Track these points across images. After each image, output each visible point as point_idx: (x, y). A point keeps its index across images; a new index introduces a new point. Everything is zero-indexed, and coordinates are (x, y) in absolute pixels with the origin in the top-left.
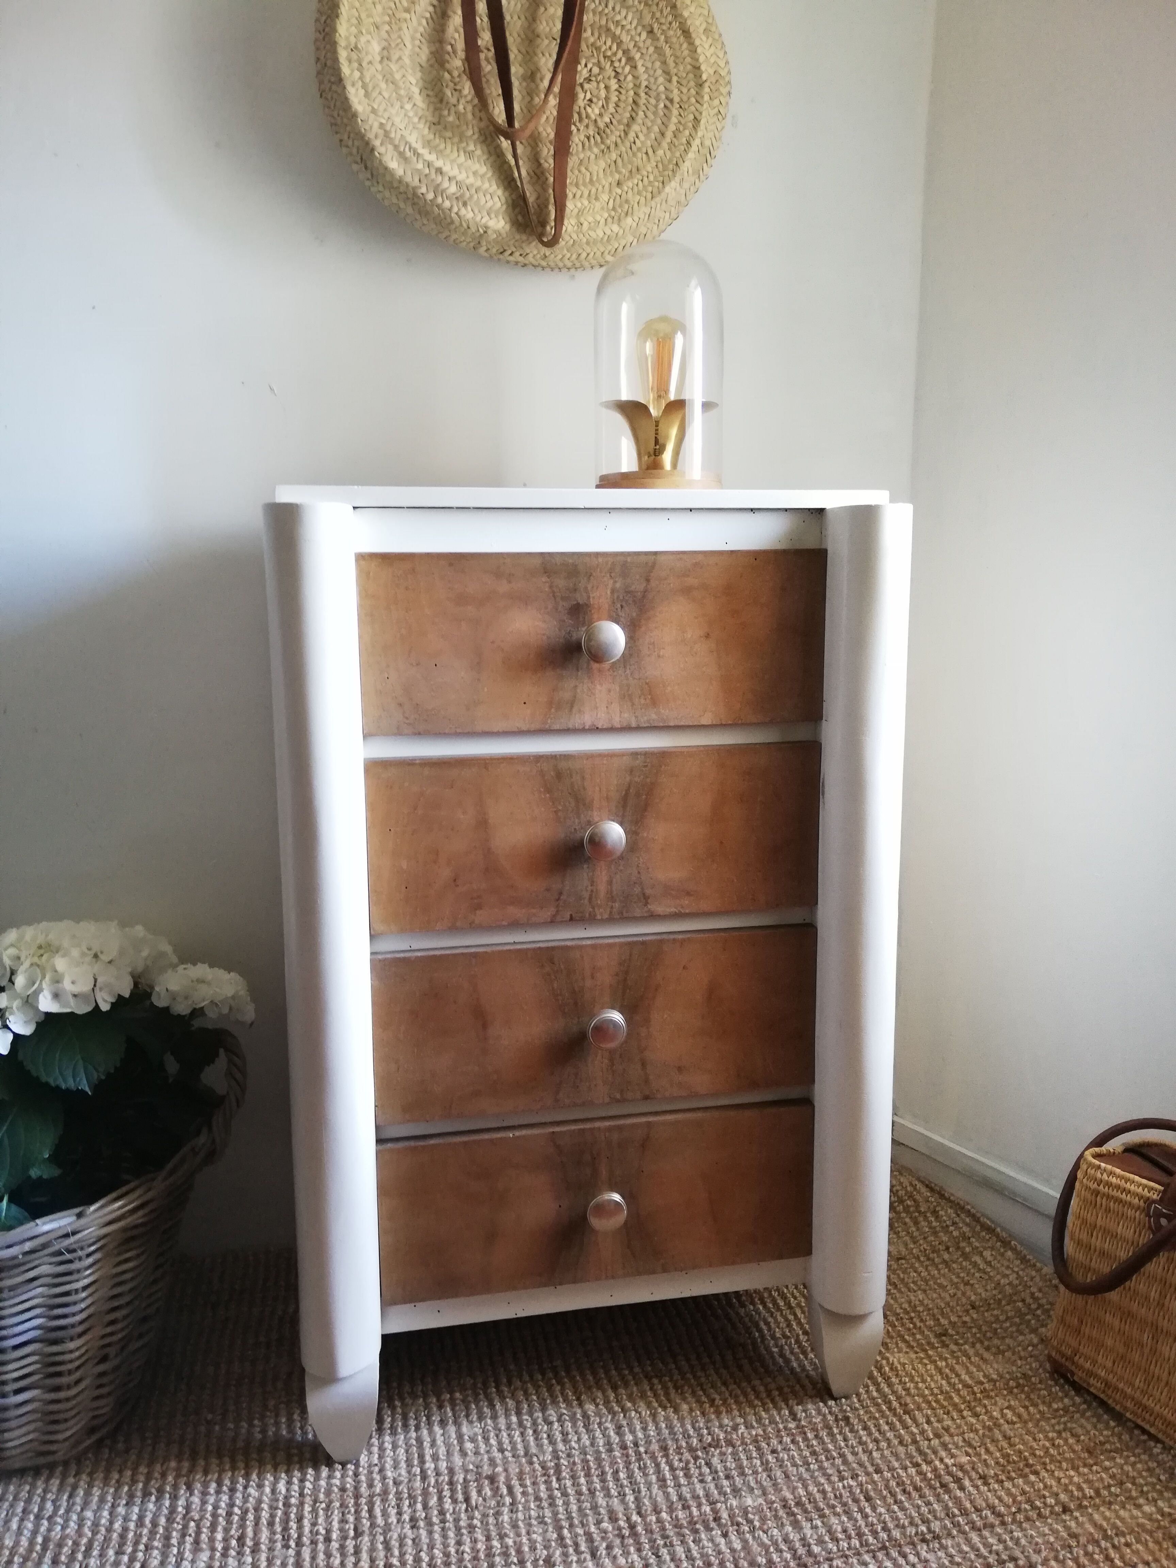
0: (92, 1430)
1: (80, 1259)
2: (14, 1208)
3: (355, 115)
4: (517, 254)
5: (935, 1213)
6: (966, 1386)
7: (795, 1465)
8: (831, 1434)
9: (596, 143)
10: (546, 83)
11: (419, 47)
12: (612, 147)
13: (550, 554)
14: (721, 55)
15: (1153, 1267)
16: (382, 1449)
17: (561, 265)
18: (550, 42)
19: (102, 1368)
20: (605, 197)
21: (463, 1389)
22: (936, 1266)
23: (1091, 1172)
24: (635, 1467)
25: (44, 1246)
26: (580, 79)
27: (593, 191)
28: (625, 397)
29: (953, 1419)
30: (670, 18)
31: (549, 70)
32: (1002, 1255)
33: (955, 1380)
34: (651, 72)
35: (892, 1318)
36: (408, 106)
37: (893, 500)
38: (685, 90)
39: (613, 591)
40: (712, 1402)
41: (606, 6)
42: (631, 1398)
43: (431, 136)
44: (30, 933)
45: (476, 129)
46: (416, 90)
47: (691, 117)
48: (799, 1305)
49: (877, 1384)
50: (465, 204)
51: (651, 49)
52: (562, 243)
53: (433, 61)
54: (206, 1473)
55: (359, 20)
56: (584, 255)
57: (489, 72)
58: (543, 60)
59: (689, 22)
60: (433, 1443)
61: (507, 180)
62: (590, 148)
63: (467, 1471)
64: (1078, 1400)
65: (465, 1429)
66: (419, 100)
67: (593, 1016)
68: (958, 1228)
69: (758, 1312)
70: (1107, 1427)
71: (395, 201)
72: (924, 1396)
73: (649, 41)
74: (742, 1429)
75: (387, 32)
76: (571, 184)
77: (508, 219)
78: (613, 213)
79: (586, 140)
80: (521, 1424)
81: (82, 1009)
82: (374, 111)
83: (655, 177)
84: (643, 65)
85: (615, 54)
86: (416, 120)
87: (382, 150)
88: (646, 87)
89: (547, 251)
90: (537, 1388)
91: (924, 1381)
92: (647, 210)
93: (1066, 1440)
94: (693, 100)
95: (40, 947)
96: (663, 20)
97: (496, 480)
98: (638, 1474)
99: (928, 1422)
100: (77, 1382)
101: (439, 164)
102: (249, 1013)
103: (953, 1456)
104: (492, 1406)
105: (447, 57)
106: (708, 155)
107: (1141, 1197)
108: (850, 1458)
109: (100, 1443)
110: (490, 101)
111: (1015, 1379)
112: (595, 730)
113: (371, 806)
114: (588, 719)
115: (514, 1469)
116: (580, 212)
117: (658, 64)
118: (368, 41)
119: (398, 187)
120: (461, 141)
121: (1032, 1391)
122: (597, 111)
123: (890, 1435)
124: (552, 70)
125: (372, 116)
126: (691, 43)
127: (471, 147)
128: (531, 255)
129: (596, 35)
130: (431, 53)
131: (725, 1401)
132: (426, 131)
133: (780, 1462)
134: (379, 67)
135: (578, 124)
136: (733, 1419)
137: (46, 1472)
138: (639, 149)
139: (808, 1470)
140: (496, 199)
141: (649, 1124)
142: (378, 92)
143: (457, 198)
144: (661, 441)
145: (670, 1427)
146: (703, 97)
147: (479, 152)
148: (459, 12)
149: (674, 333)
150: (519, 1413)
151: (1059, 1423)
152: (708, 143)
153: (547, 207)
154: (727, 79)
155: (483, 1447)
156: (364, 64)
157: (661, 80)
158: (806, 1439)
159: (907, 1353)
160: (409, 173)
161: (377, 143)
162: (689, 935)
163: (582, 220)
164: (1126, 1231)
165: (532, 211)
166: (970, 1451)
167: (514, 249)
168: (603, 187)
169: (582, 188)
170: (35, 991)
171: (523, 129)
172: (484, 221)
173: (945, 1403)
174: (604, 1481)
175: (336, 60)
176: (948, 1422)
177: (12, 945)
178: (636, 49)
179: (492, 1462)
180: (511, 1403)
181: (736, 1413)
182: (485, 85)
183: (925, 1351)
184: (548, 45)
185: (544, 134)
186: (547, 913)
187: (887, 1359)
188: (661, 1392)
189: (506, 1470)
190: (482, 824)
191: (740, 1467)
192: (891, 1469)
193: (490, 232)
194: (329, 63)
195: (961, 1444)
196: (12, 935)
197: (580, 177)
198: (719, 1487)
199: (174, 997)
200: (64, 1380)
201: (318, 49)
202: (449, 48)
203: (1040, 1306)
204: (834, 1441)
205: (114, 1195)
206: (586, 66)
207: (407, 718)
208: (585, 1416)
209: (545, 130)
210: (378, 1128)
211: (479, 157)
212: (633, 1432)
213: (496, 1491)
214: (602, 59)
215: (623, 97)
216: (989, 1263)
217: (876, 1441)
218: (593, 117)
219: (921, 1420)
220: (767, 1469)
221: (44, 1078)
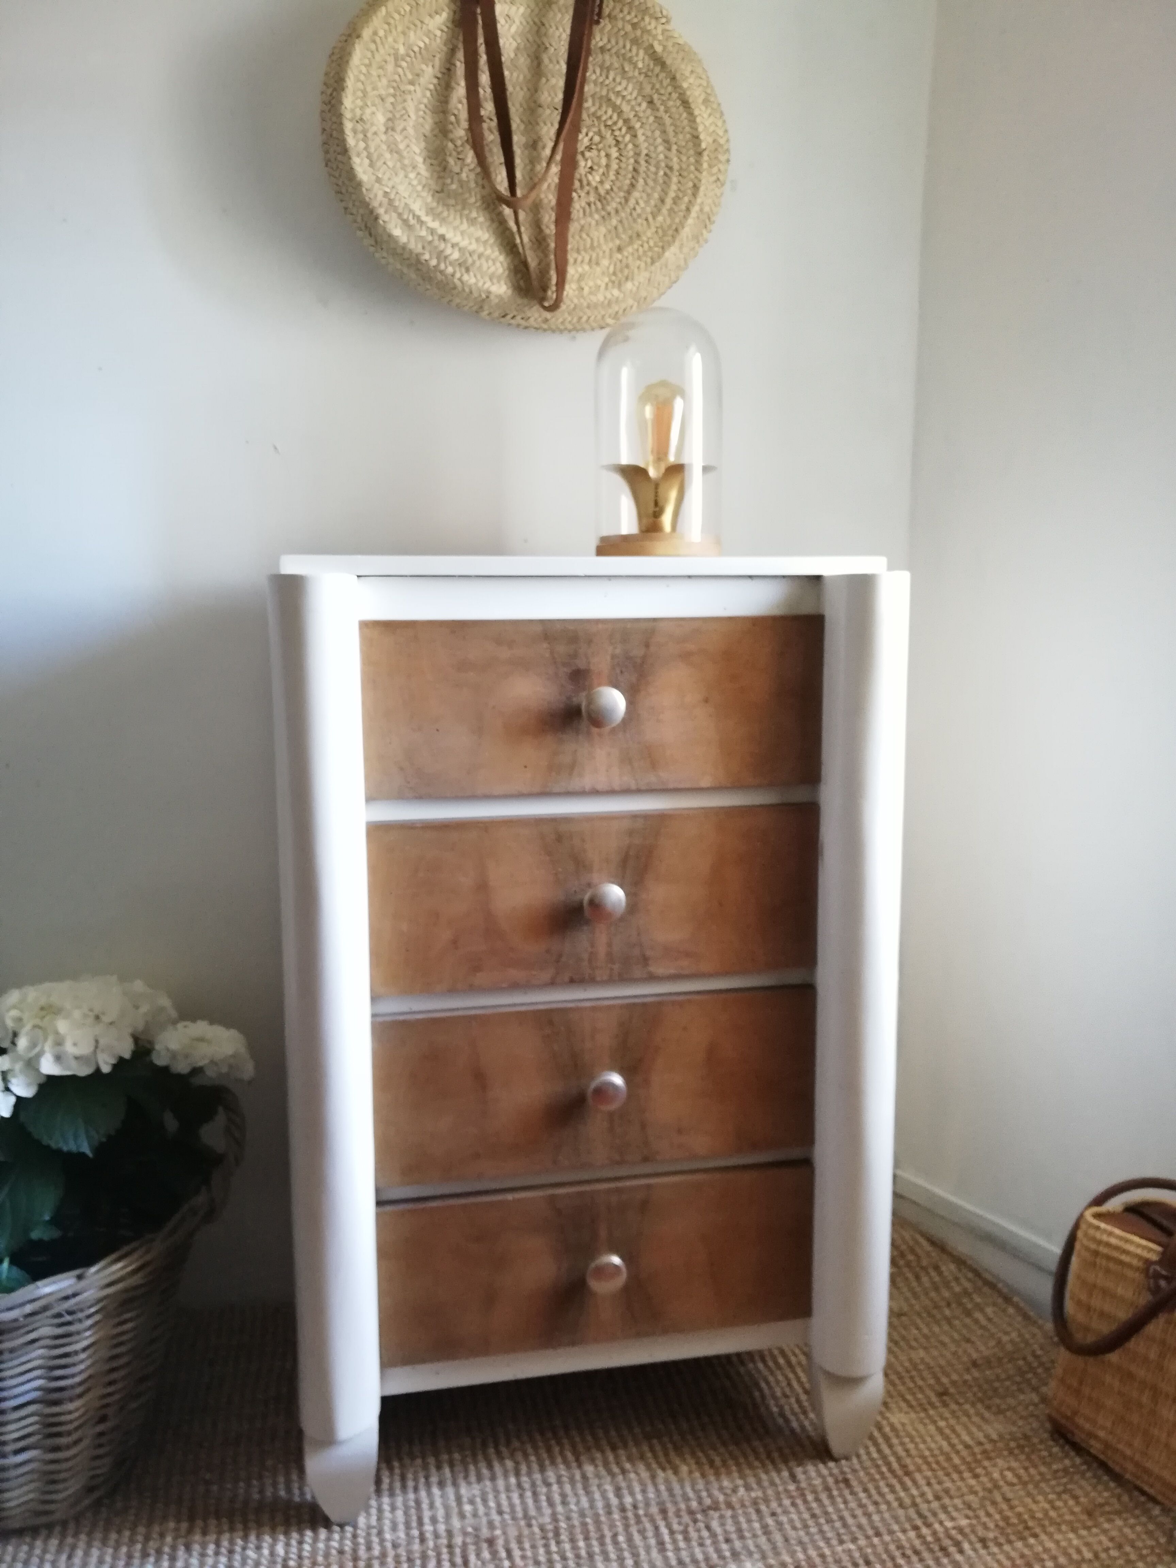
0: (90, 1490)
1: (80, 1321)
2: (15, 1270)
3: (359, 184)
4: (519, 318)
5: (937, 1268)
6: (967, 1447)
7: (794, 1528)
8: (831, 1497)
9: (597, 210)
10: (548, 152)
11: (424, 118)
12: (613, 213)
13: (550, 621)
14: (720, 123)
15: (1154, 1328)
16: (380, 1510)
17: (562, 327)
18: (552, 112)
19: (100, 1428)
20: (605, 262)
21: (461, 1449)
22: (937, 1322)
23: (1091, 1232)
24: (634, 1530)
25: (45, 1308)
26: (581, 147)
27: (594, 255)
28: (625, 461)
29: (953, 1481)
30: (670, 89)
31: (551, 139)
32: (1004, 1311)
33: (955, 1441)
34: (651, 141)
35: (894, 1377)
36: (412, 175)
37: (891, 567)
38: (684, 159)
39: (613, 657)
40: (712, 1463)
41: (607, 77)
42: (630, 1459)
43: (435, 204)
44: (33, 994)
45: (479, 197)
46: (420, 159)
47: (691, 184)
48: (799, 1363)
49: (876, 1444)
50: (467, 270)
51: (652, 119)
52: (563, 307)
53: (436, 131)
54: (204, 1533)
55: (365, 92)
56: (585, 318)
57: (492, 142)
58: (545, 129)
59: (688, 93)
60: (432, 1506)
61: (510, 247)
62: (591, 215)
63: (465, 1534)
64: (1078, 1460)
65: (463, 1491)
66: (423, 169)
67: (592, 1078)
68: (959, 1284)
69: (759, 1372)
70: (1107, 1489)
71: (399, 266)
72: (923, 1457)
73: (649, 111)
74: (742, 1491)
75: (392, 103)
76: (572, 249)
77: (510, 284)
78: (613, 278)
79: (587, 207)
80: (519, 1485)
81: (83, 1071)
82: (378, 180)
83: (655, 243)
84: (643, 134)
85: (615, 123)
86: (419, 188)
87: (386, 218)
88: (647, 155)
89: (548, 315)
90: (536, 1448)
91: (924, 1442)
92: (647, 274)
93: (1065, 1502)
94: (692, 168)
95: (42, 1009)
96: (662, 91)
97: (496, 548)
98: (637, 1538)
99: (929, 1484)
100: (76, 1443)
101: (442, 230)
102: (248, 1070)
103: (953, 1519)
104: (490, 1467)
105: (451, 127)
106: (707, 221)
107: (1140, 1258)
108: (850, 1521)
109: (98, 1503)
110: (492, 169)
111: (1014, 1439)
112: (595, 793)
113: (373, 870)
114: (587, 781)
115: (513, 1532)
116: (581, 277)
117: (657, 133)
118: (374, 113)
119: (400, 253)
120: (464, 208)
121: (1033, 1452)
122: (598, 178)
123: (890, 1497)
124: (554, 138)
125: (377, 185)
126: (691, 113)
127: (474, 214)
128: (532, 319)
129: (597, 105)
130: (436, 123)
131: (724, 1462)
132: (429, 199)
133: (780, 1524)
134: (384, 137)
135: (579, 191)
136: (732, 1481)
137: (44, 1532)
138: (639, 216)
139: (808, 1533)
140: (498, 265)
141: (649, 1187)
142: (382, 161)
143: (460, 265)
144: (660, 504)
145: (670, 1490)
146: (702, 165)
147: (481, 219)
148: (463, 83)
149: (673, 398)
150: (517, 1474)
151: (1059, 1485)
152: (707, 209)
153: (548, 272)
154: (725, 147)
155: (481, 1510)
156: (369, 135)
157: (661, 148)
158: (805, 1501)
159: (906, 1413)
160: (413, 240)
161: (381, 211)
162: (688, 997)
163: (583, 284)
164: (1124, 1291)
165: (534, 276)
166: (970, 1513)
167: (515, 313)
168: (604, 252)
169: (583, 253)
170: (36, 1055)
171: (525, 197)
172: (486, 286)
173: (946, 1465)
174: (602, 1544)
175: (342, 132)
176: (948, 1484)
177: (14, 1007)
178: (636, 118)
179: (491, 1525)
180: (509, 1464)
181: (736, 1475)
182: (487, 154)
183: (925, 1410)
184: (550, 115)
185: (545, 201)
186: (546, 975)
187: (887, 1419)
188: (660, 1454)
189: (504, 1533)
190: (483, 887)
191: (740, 1531)
192: (891, 1532)
193: (492, 297)
194: (335, 134)
195: (961, 1506)
196: (14, 996)
197: (582, 243)
198: (718, 1551)
199: (174, 1055)
200: (63, 1441)
201: (323, 120)
202: (452, 118)
203: (1041, 1364)
204: (834, 1504)
205: (113, 1256)
206: (587, 135)
207: (409, 782)
208: (584, 1477)
209: (546, 197)
210: (378, 1191)
211: (481, 224)
212: (632, 1494)
213: (494, 1554)
214: (603, 128)
215: (623, 165)
216: (990, 1320)
217: (876, 1503)
218: (594, 184)
219: (922, 1482)
220: (766, 1531)
221: (45, 1141)
